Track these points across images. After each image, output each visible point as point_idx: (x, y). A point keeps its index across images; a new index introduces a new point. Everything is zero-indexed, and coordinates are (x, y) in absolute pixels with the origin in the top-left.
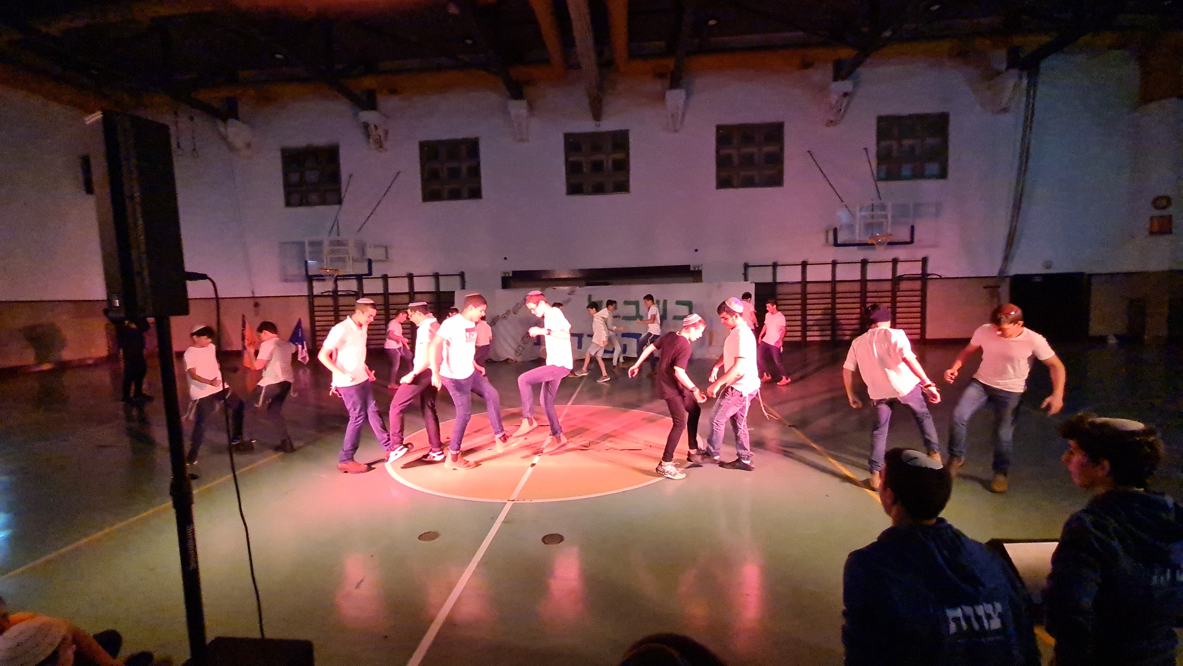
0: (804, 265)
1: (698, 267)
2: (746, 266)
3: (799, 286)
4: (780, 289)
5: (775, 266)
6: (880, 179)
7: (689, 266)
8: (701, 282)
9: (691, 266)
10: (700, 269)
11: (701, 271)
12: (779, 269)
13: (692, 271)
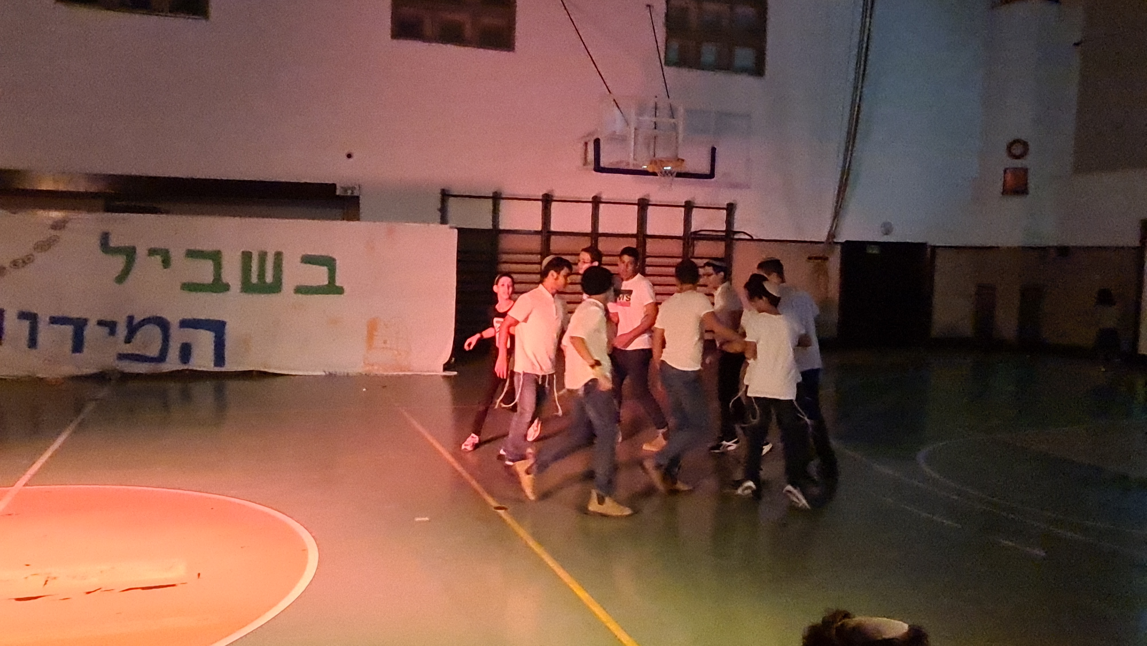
0: (547, 200)
1: (353, 189)
2: (445, 195)
3: (538, 238)
4: (506, 243)
5: (496, 198)
6: (668, 63)
7: (334, 186)
8: (358, 220)
9: (338, 187)
10: (356, 194)
11: (358, 197)
12: (504, 205)
13: (338, 196)
